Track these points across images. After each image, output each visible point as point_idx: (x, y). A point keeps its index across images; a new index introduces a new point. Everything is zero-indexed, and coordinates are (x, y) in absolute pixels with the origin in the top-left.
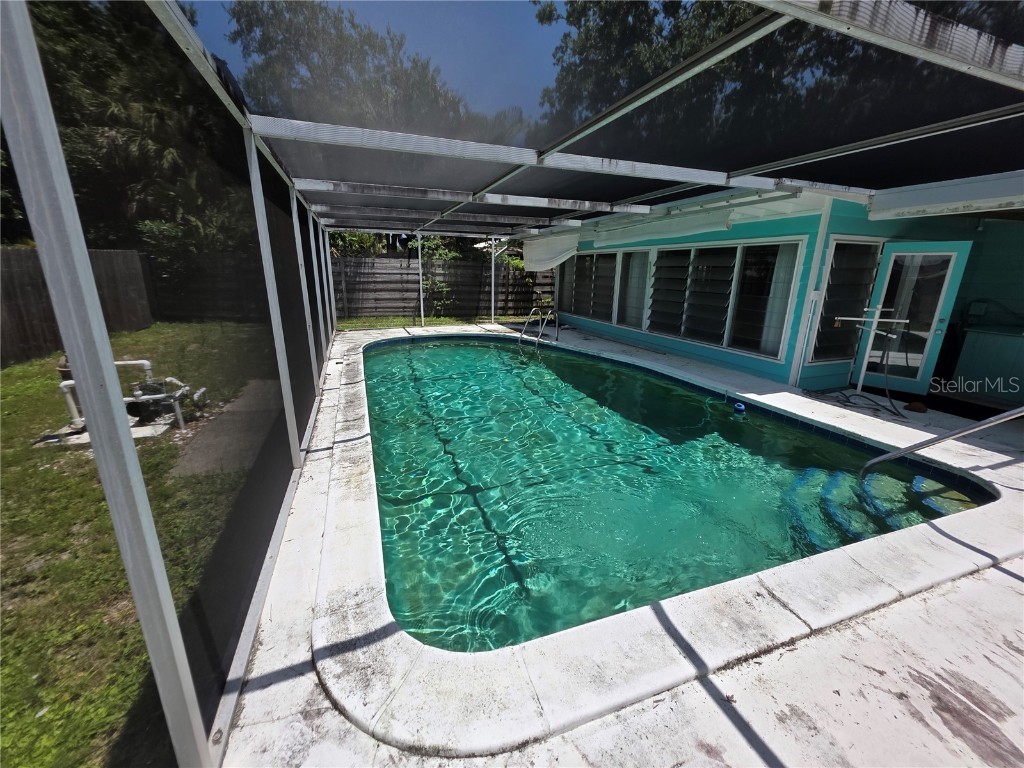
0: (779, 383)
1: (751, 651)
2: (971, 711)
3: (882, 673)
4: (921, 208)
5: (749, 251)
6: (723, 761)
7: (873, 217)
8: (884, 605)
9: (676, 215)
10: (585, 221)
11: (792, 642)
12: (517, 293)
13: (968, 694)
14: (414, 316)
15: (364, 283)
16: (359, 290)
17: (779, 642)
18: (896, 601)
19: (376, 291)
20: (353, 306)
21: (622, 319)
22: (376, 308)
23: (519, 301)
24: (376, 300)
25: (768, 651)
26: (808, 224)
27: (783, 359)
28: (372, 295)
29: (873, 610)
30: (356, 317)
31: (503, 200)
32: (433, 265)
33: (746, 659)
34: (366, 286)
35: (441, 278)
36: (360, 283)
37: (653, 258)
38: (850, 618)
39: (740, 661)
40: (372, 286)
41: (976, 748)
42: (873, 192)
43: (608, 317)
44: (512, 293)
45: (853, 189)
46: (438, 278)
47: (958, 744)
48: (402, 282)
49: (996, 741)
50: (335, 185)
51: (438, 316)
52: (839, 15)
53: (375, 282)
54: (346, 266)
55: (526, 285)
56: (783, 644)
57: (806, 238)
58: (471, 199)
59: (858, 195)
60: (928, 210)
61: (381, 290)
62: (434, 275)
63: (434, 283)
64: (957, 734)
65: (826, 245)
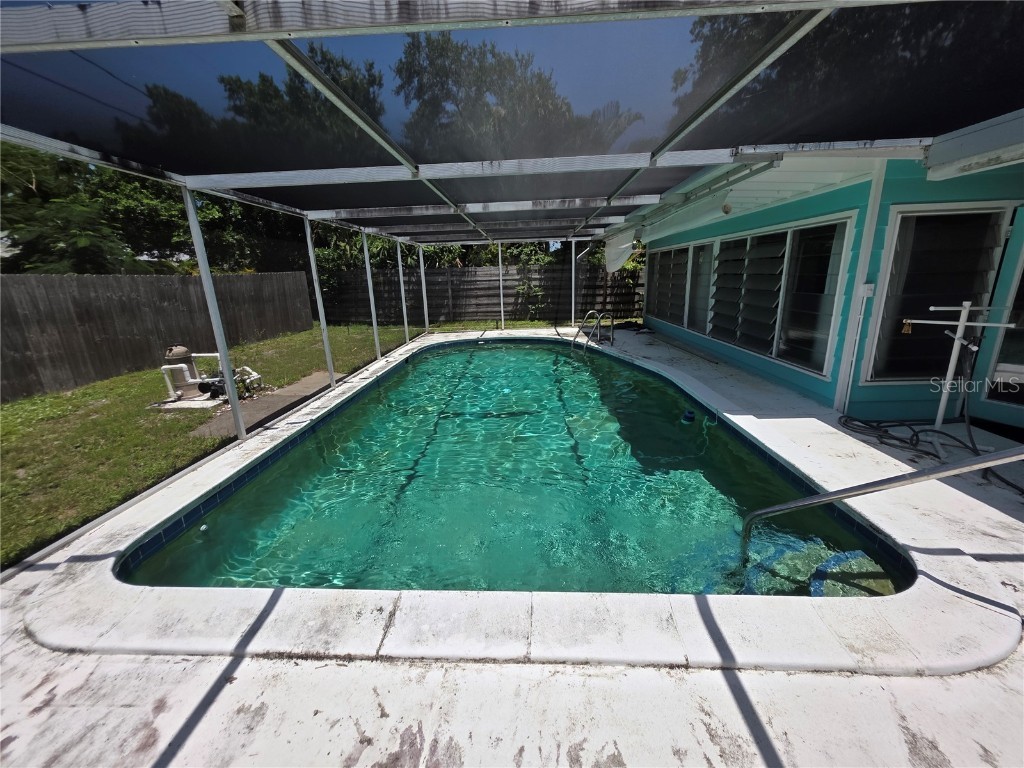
1: (297, 651)
3: (384, 714)
4: (993, 155)
7: (933, 176)
8: (494, 661)
11: (350, 658)
12: (616, 295)
14: (517, 316)
15: (471, 289)
16: (463, 297)
17: (332, 652)
18: (517, 661)
19: (477, 297)
20: (458, 311)
21: (692, 324)
22: (477, 312)
23: (619, 303)
24: (477, 305)
25: (318, 657)
26: (854, 196)
28: (473, 301)
29: (476, 661)
30: (457, 321)
32: (529, 271)
33: (290, 656)
34: (469, 293)
35: (537, 283)
36: (464, 290)
37: (716, 250)
38: (437, 660)
39: (281, 656)
40: (474, 293)
42: (928, 141)
43: (680, 321)
44: (610, 295)
45: (878, 143)
46: (534, 283)
48: (489, 289)
50: (337, 213)
51: (532, 319)
53: (476, 289)
54: (452, 276)
55: (627, 286)
56: (336, 657)
57: (855, 213)
59: (911, 149)
61: (482, 296)
62: (530, 279)
63: (530, 287)
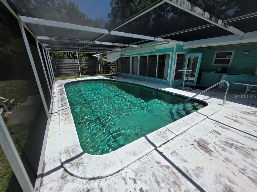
0: (168, 86)
1: (165, 142)
2: (204, 145)
3: (189, 141)
4: (193, 46)
5: (160, 56)
6: (161, 164)
7: (184, 48)
8: (189, 128)
9: (144, 47)
10: (122, 49)
11: (173, 138)
12: (106, 68)
13: (203, 142)
14: (78, 75)
15: (62, 66)
16: (61, 69)
17: (170, 139)
18: (191, 127)
19: (66, 68)
20: (59, 73)
21: (133, 73)
22: (66, 73)
23: (107, 70)
24: (66, 71)
25: (168, 141)
26: (171, 49)
27: (168, 80)
28: (65, 70)
29: (187, 130)
30: (60, 76)
31: (100, 43)
32: (82, 61)
33: (164, 144)
34: (62, 67)
36: (60, 66)
37: (139, 58)
38: (183, 132)
39: (163, 144)
40: (64, 67)
41: (204, 151)
42: (184, 42)
43: (129, 73)
44: (105, 68)
45: (180, 41)
46: (84, 65)
47: (202, 151)
48: (73, 66)
49: (208, 149)
50: (50, 38)
51: (85, 75)
52: (174, 2)
53: (65, 66)
54: (56, 62)
55: (108, 66)
56: (171, 139)
57: (171, 53)
58: (91, 43)
59: (181, 43)
60: (194, 47)
61: (67, 68)
62: (83, 64)
63: (83, 66)
64: (201, 149)
65: (175, 54)
